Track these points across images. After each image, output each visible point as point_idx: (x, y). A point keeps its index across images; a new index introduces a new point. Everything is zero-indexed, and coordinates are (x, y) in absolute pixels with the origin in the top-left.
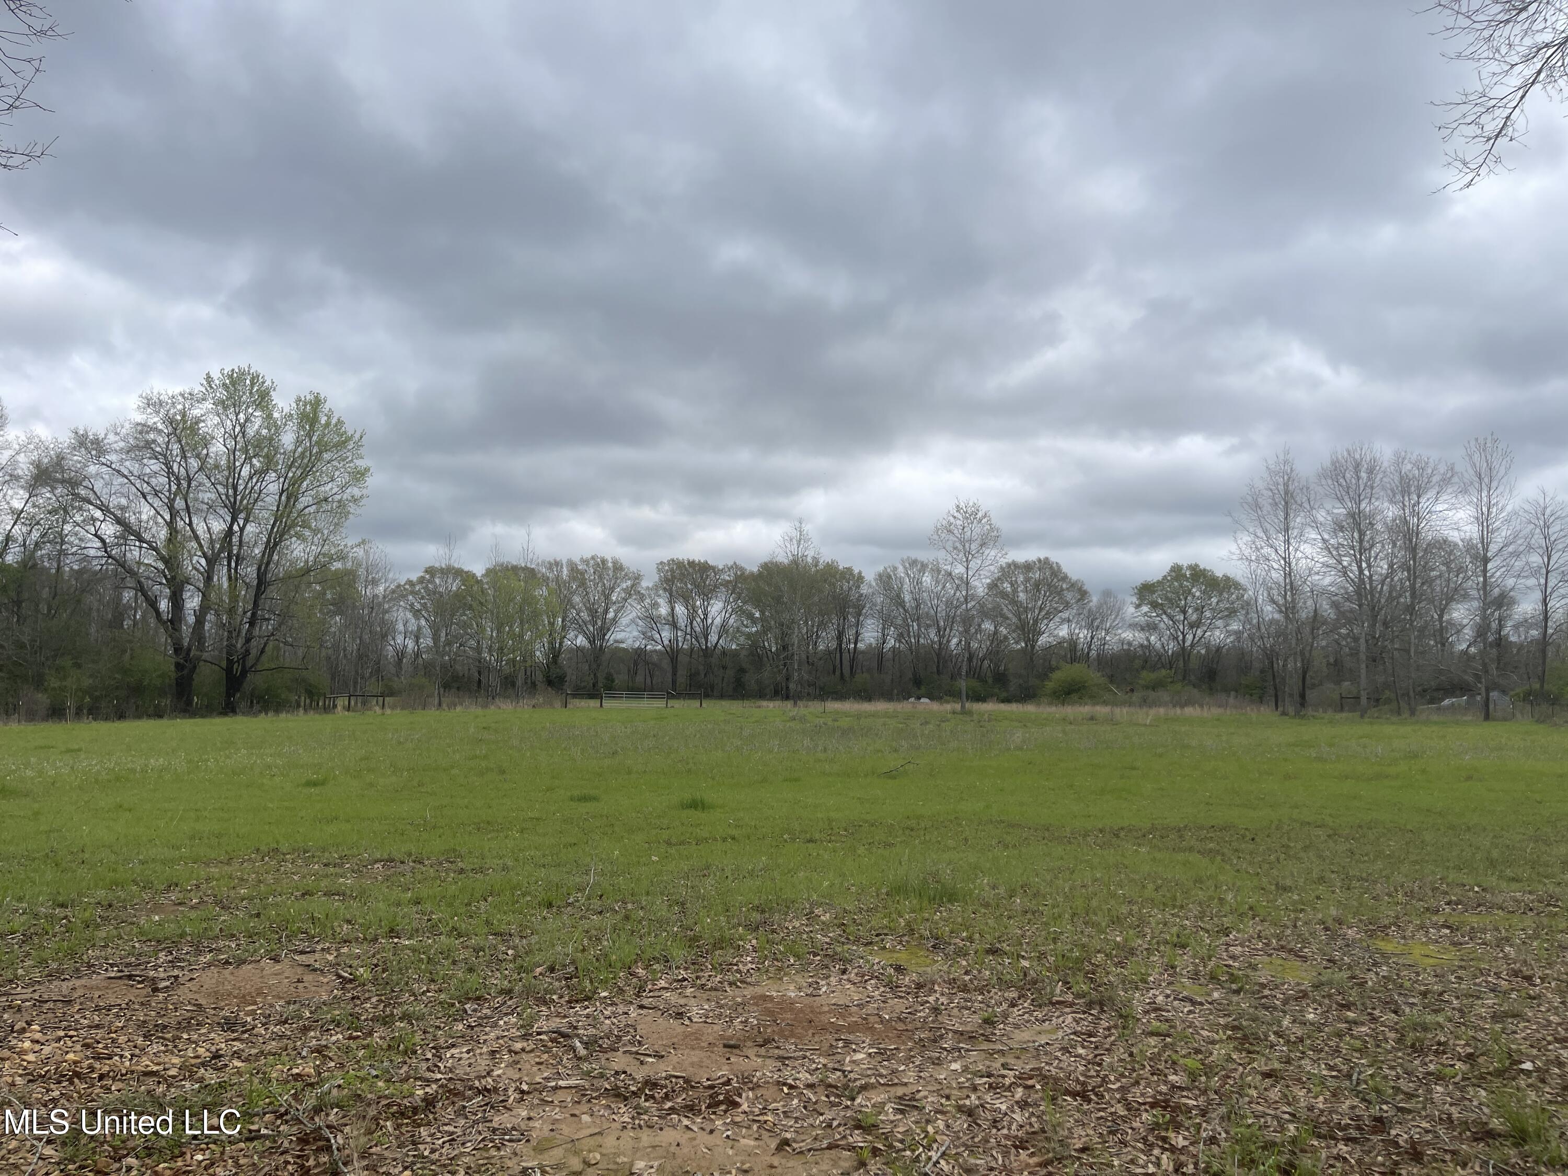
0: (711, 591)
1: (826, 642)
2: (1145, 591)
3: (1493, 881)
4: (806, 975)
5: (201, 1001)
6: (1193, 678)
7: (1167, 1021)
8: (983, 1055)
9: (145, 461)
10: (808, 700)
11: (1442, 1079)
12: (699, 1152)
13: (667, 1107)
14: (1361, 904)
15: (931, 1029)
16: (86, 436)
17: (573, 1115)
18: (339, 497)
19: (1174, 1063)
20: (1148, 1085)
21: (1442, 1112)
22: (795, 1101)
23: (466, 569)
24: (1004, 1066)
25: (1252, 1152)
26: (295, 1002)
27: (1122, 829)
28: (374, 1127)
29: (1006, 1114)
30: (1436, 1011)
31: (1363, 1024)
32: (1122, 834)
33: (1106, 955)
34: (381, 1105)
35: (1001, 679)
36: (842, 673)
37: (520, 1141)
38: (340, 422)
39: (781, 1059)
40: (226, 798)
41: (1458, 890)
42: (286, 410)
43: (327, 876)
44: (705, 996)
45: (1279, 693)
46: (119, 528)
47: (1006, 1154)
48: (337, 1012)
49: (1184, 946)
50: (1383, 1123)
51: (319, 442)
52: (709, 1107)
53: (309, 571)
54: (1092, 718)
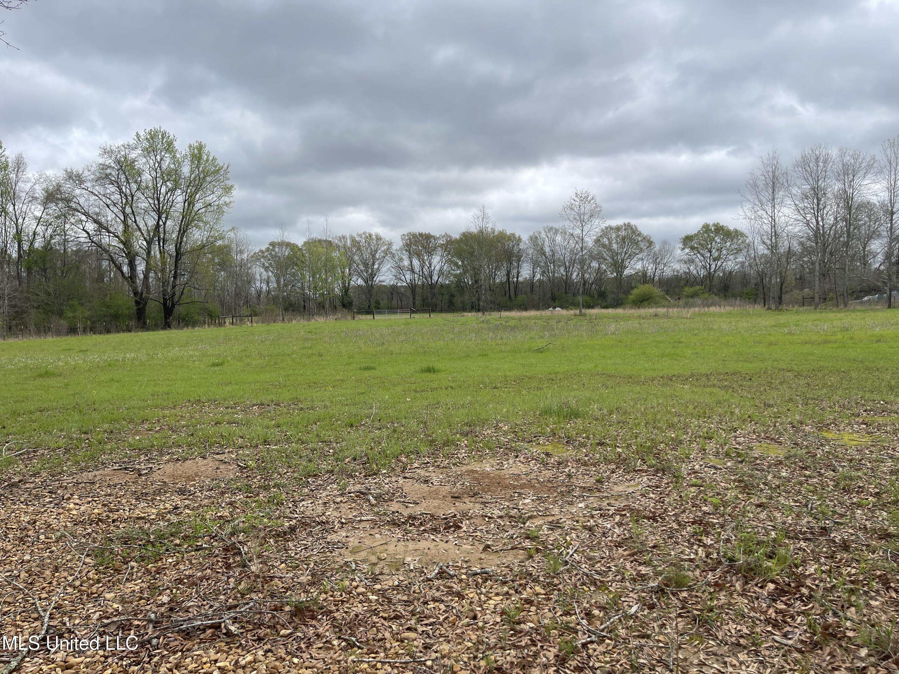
0: (433, 250)
1: (500, 277)
2: (687, 240)
3: (892, 398)
4: (496, 459)
5: (165, 480)
6: (715, 290)
7: (701, 478)
8: (597, 499)
9: (107, 186)
10: (491, 311)
11: (861, 506)
12: (441, 552)
13: (421, 529)
14: (814, 413)
15: (567, 486)
16: (72, 172)
17: (370, 535)
18: (217, 203)
19: (705, 500)
20: (691, 512)
21: (861, 524)
22: (492, 525)
23: (292, 243)
24: (609, 504)
25: (750, 547)
26: (216, 479)
27: (674, 376)
28: (263, 542)
29: (610, 529)
30: (857, 470)
31: (814, 477)
32: (674, 379)
33: (666, 444)
34: (266, 531)
35: (602, 295)
36: (510, 295)
37: (342, 548)
38: (214, 159)
39: (484, 503)
40: (169, 374)
41: (870, 403)
42: (183, 153)
43: (228, 413)
44: (440, 471)
45: (767, 297)
46: (96, 225)
47: (611, 550)
48: (239, 484)
49: (710, 439)
50: (826, 530)
51: (203, 171)
52: (445, 529)
53: (204, 246)
54: (656, 315)
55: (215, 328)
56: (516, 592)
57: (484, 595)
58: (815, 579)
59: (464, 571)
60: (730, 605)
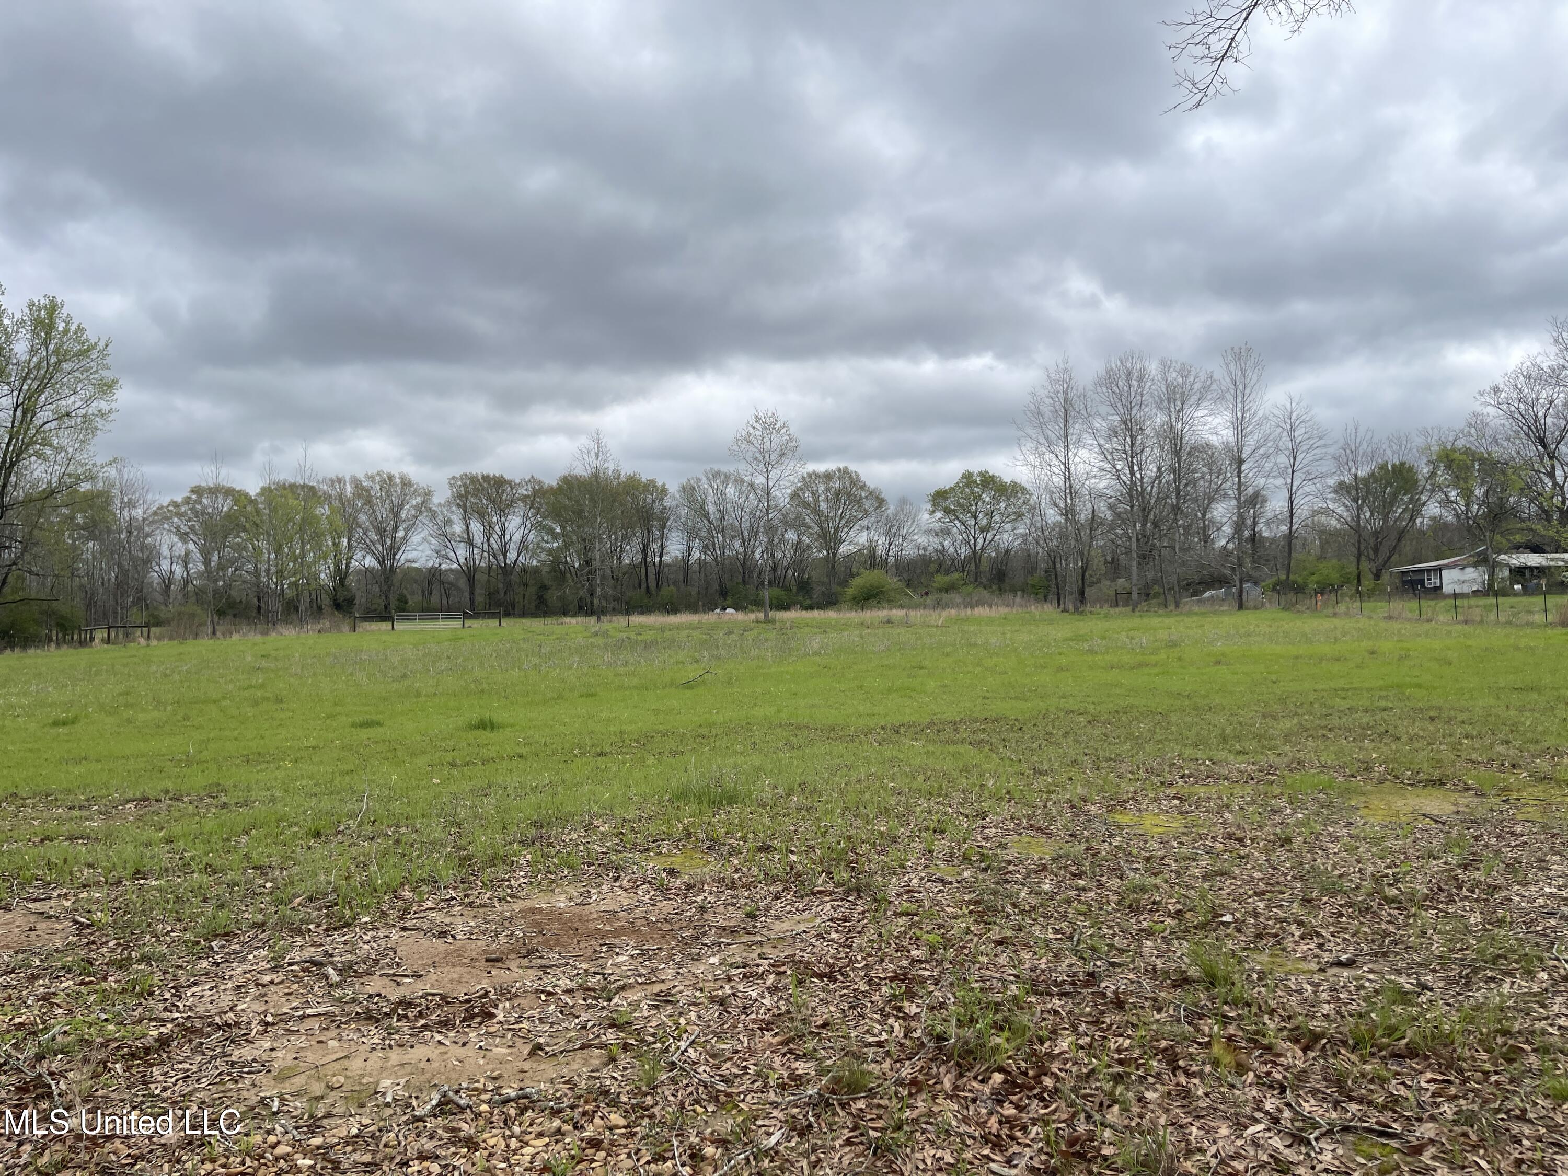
0: (508, 506)
1: (631, 555)
2: (939, 497)
3: (1221, 755)
4: (579, 885)
6: (984, 580)
7: (917, 901)
8: (742, 947)
10: (611, 615)
11: (1152, 934)
12: (450, 1065)
13: (419, 1025)
14: (1106, 783)
15: (695, 927)
17: (319, 1042)
18: (84, 411)
19: (918, 939)
20: (891, 961)
21: (1149, 964)
22: (553, 1007)
23: (238, 488)
24: (761, 956)
25: (974, 1013)
26: (25, 951)
27: (903, 725)
28: (101, 1070)
29: (756, 1000)
30: (1155, 875)
31: (1091, 890)
32: (902, 730)
33: (871, 845)
34: (110, 1048)
35: (804, 587)
36: (648, 587)
37: (260, 1072)
38: (80, 329)
39: (543, 968)
41: (1191, 765)
42: (18, 316)
43: (70, 819)
44: (473, 913)
45: (1061, 592)
47: (751, 1037)
48: (70, 959)
49: (943, 832)
50: (1095, 978)
51: (56, 352)
52: (464, 1020)
53: (52, 492)
54: (889, 622)
55: (71, 651)
56: (575, 1128)
57: (517, 1138)
58: (1066, 1061)
59: (484, 1097)
60: (930, 1116)
